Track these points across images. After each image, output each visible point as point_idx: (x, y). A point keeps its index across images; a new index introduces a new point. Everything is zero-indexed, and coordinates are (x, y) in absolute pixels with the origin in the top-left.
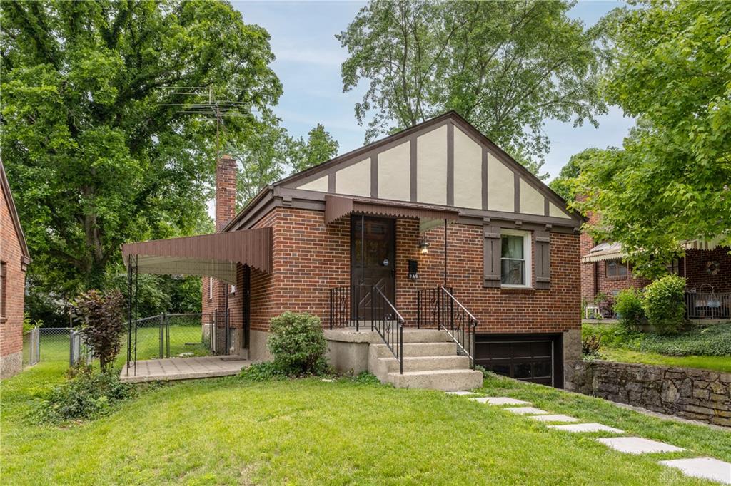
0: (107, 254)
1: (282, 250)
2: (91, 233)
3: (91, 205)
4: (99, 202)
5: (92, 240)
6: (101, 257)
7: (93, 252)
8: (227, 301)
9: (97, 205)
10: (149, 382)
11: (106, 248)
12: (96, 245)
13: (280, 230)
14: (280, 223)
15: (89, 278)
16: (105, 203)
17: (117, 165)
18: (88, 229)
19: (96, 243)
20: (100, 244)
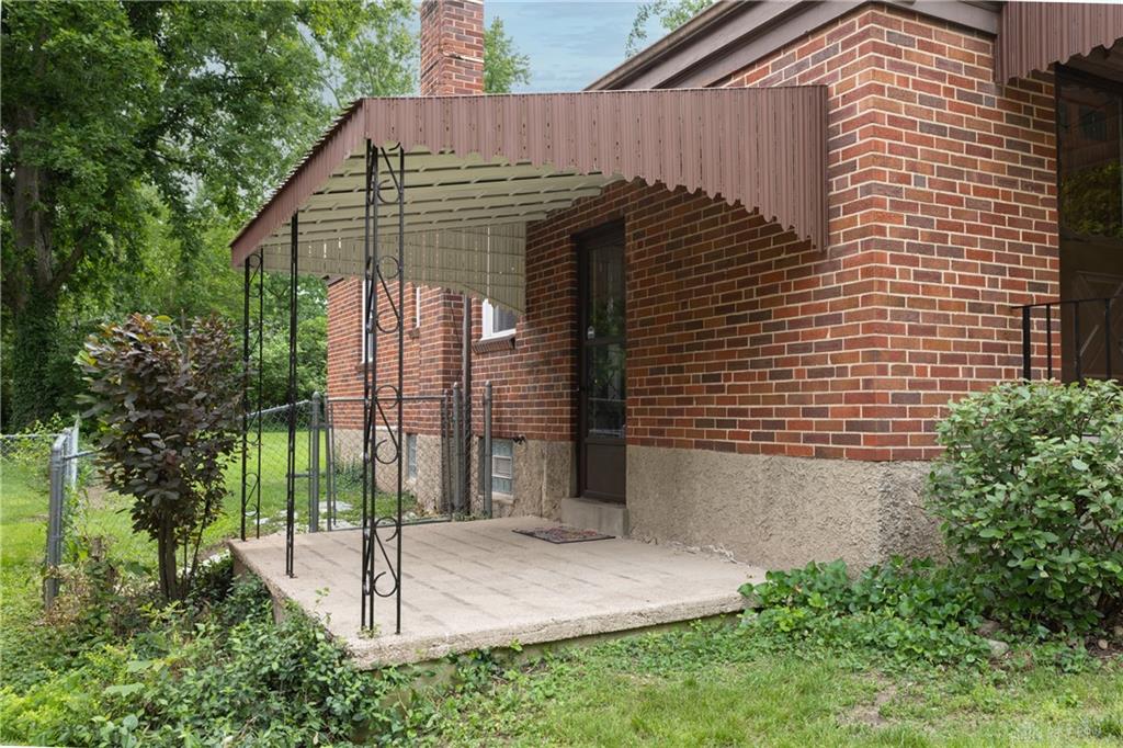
0: (65, 270)
1: (885, 162)
2: (28, 222)
3: (41, 144)
4: (60, 137)
5: (30, 239)
6: (50, 277)
7: (31, 264)
8: (469, 364)
9: (55, 144)
10: (454, 659)
11: (62, 256)
12: (37, 250)
13: (880, 90)
14: (879, 63)
15: (22, 323)
16: (75, 138)
17: (104, 49)
18: (20, 213)
19: (39, 244)
20: (47, 247)
